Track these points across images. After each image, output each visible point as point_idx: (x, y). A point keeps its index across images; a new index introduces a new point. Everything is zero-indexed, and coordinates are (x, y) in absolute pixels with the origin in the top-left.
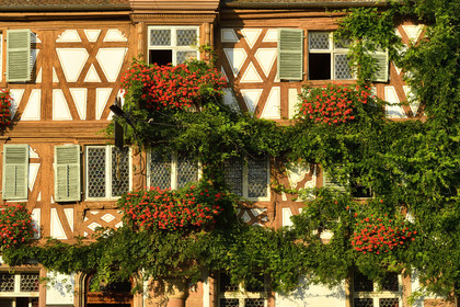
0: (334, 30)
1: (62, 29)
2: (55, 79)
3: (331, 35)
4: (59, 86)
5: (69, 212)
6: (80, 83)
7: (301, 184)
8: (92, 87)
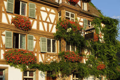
0: (91, 21)
1: (42, 6)
2: (40, 19)
3: (90, 22)
4: (41, 21)
5: (43, 55)
6: (46, 22)
7: (86, 54)
8: (48, 23)
